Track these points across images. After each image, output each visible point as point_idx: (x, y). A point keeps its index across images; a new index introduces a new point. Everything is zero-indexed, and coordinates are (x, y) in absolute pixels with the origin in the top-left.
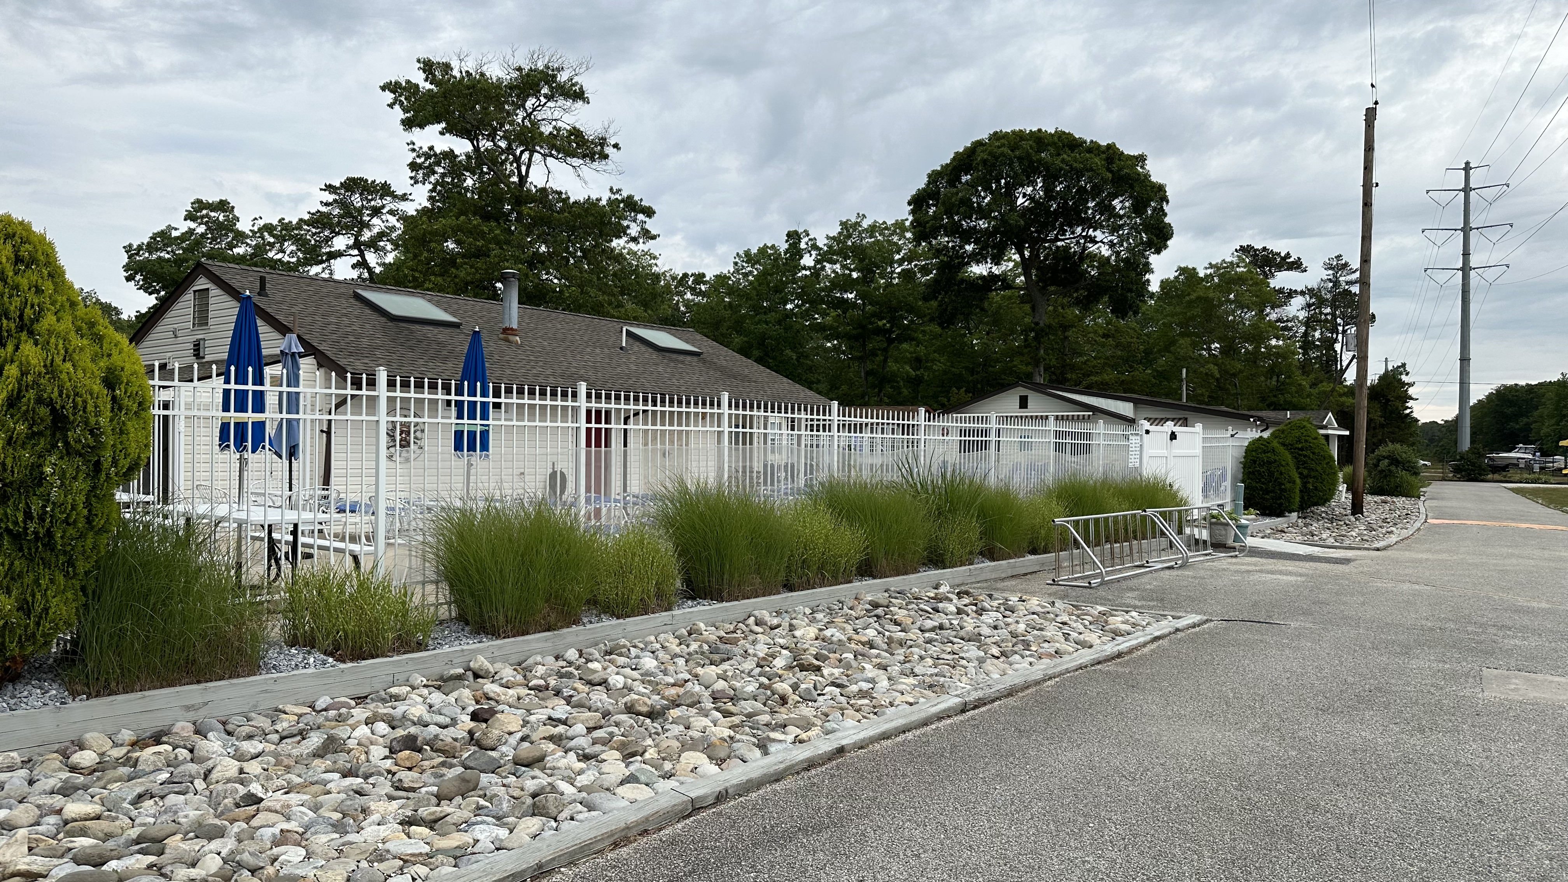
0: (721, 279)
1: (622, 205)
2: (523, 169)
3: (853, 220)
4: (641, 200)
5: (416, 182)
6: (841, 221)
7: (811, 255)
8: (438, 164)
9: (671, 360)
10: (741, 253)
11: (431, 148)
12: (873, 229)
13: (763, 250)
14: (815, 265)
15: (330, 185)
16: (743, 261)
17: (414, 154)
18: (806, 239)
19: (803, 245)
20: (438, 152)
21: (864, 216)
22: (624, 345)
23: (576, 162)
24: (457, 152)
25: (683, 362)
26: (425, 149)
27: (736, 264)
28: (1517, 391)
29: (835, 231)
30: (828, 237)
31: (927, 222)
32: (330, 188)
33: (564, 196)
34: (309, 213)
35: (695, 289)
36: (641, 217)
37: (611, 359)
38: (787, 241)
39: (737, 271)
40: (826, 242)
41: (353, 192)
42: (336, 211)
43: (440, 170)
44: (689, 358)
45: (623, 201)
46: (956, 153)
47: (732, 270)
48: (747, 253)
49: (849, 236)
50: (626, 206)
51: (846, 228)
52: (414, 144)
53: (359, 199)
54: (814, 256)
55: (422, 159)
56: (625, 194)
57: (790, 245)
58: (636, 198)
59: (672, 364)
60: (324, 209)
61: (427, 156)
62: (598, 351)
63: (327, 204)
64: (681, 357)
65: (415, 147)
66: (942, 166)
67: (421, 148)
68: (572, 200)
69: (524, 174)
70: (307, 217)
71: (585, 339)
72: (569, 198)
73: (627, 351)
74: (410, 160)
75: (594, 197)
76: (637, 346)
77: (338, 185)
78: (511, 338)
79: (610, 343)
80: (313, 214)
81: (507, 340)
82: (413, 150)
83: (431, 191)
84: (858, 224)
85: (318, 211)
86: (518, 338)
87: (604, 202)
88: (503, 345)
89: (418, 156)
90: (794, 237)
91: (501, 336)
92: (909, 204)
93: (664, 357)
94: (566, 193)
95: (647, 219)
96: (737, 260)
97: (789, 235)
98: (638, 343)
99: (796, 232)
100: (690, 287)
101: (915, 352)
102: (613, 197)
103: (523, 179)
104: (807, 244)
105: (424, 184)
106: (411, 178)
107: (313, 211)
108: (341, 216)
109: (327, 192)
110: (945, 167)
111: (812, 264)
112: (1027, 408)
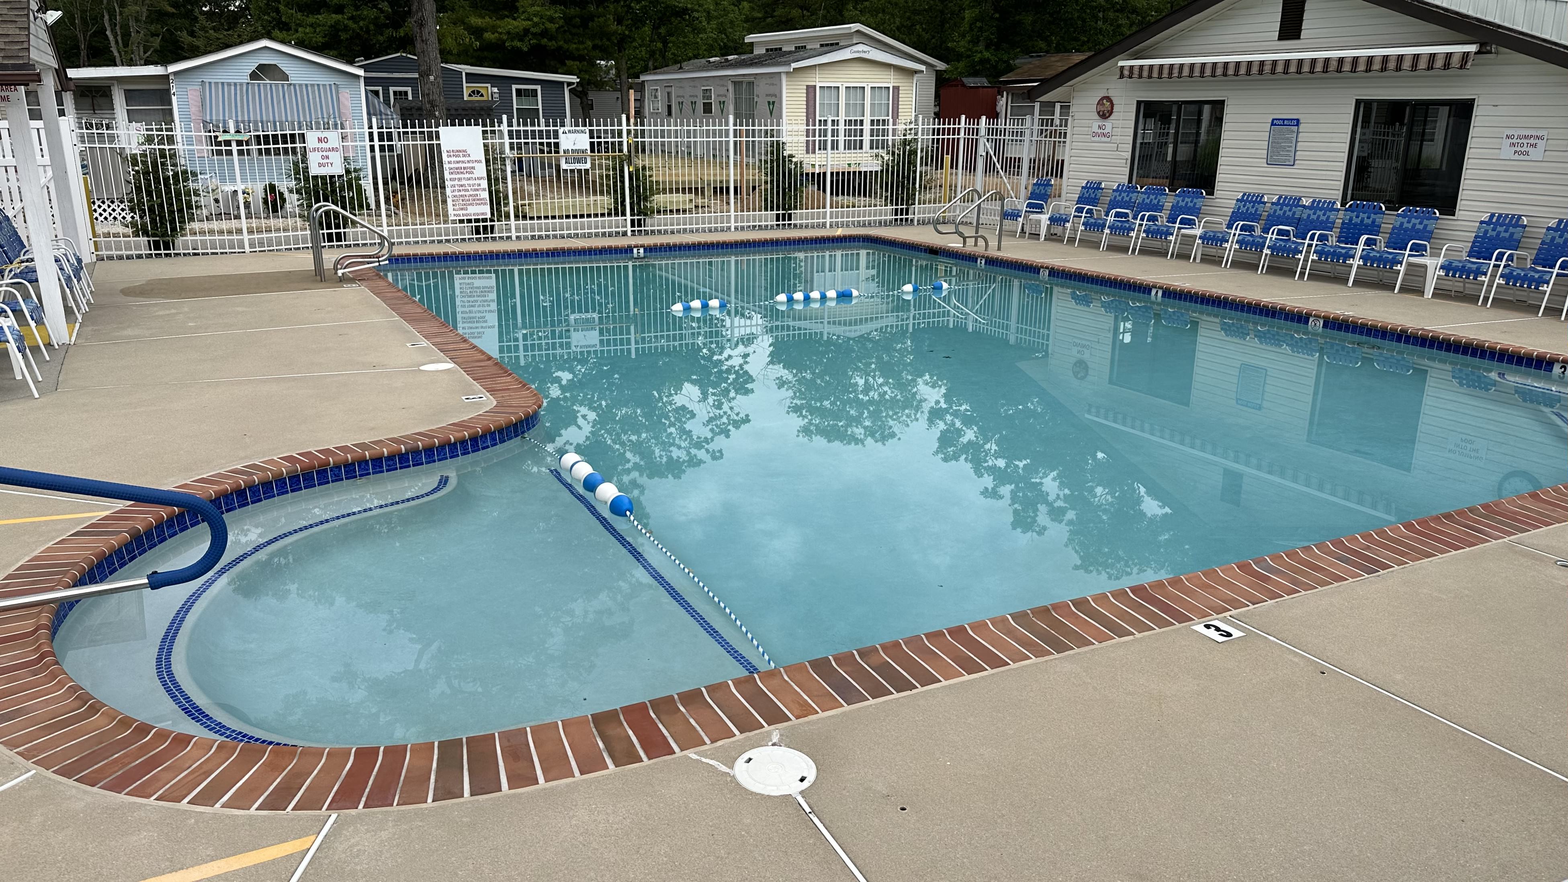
112: (1298, 37)
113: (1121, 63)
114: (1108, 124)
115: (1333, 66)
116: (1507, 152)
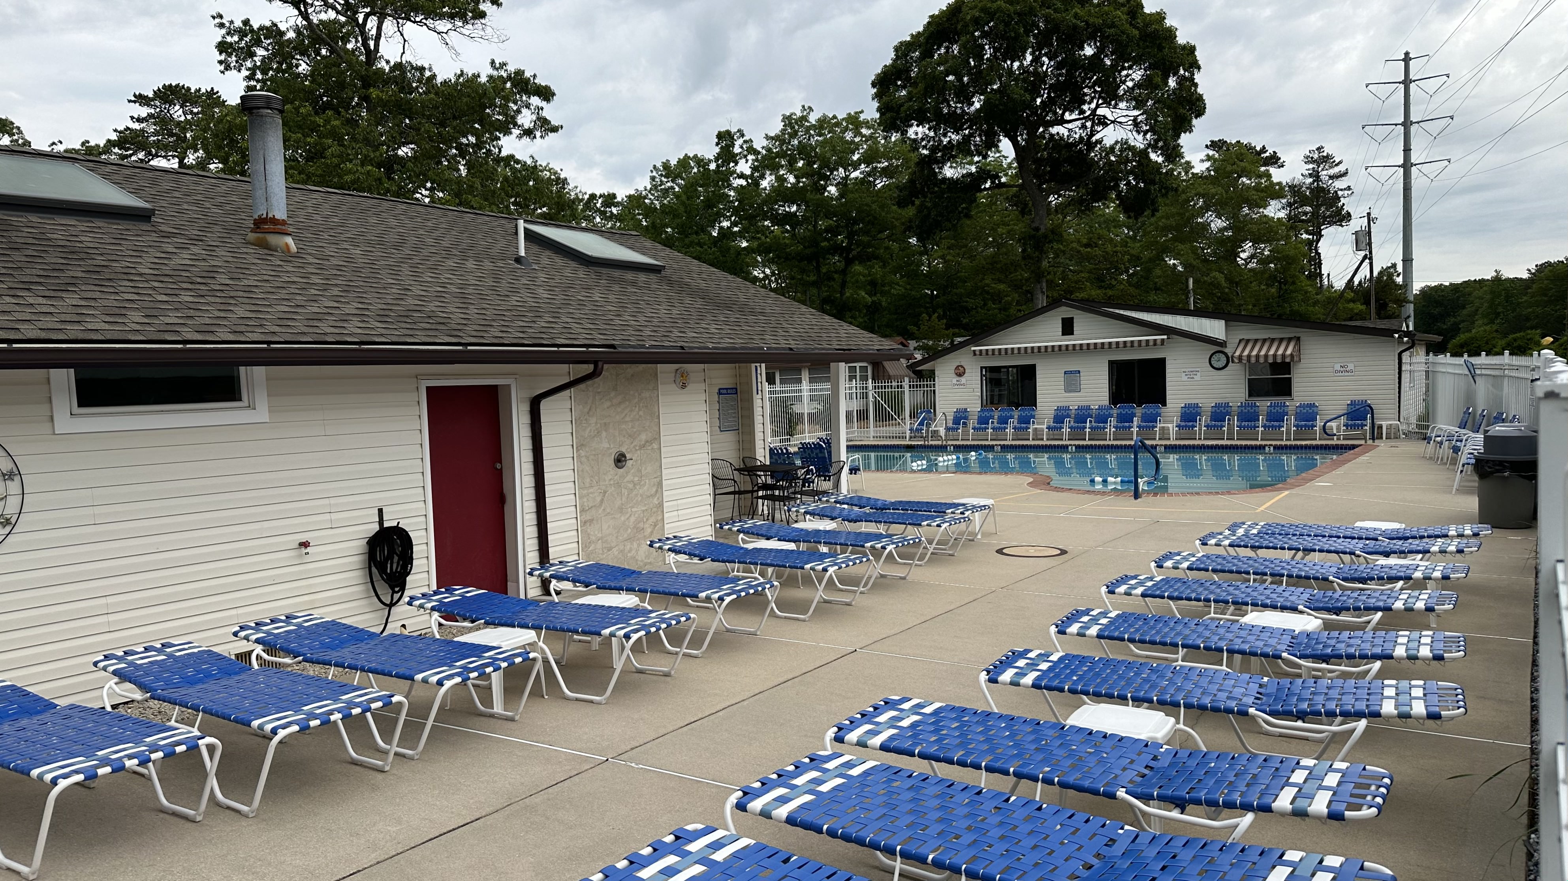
0: (636, 200)
1: (508, 85)
2: (372, 44)
3: (799, 114)
4: (535, 76)
5: (228, 68)
6: (783, 115)
7: (747, 161)
8: (258, 43)
9: (612, 280)
10: (659, 165)
11: (246, 22)
12: (823, 122)
13: (684, 162)
14: (752, 174)
15: (140, 95)
16: (661, 175)
17: (223, 31)
18: (740, 142)
19: (737, 150)
20: (256, 26)
21: (810, 108)
22: (522, 253)
23: (443, 25)
24: (283, 27)
25: (634, 284)
26: (238, 24)
27: (653, 179)
28: (1443, 291)
29: (776, 127)
30: (767, 137)
31: (902, 105)
32: (140, 99)
33: (428, 74)
34: (115, 131)
35: (605, 212)
36: (535, 101)
37: (497, 280)
38: (717, 144)
39: (655, 187)
40: (765, 143)
41: (172, 103)
42: (152, 129)
43: (261, 52)
44: (642, 277)
45: (509, 78)
46: (931, 17)
47: (649, 187)
48: (666, 166)
49: (794, 134)
50: (514, 85)
51: (790, 123)
52: (221, 17)
53: (181, 111)
54: (750, 162)
55: (236, 38)
56: (511, 68)
57: (721, 148)
58: (527, 74)
59: (616, 288)
60: (136, 126)
61: (242, 33)
62: (470, 264)
63: (139, 120)
64: (630, 276)
65: (224, 21)
66: (912, 35)
67: (232, 22)
68: (439, 80)
69: (372, 48)
70: (114, 137)
71: (445, 244)
72: (434, 76)
73: (530, 264)
74: (220, 39)
75: (470, 72)
76: (546, 257)
77: (151, 95)
78: (273, 239)
79: (495, 251)
80: (120, 132)
81: (264, 245)
82: (222, 25)
83: (249, 78)
84: (804, 118)
85: (128, 128)
86: (289, 240)
87: (483, 79)
88: (251, 254)
89: (228, 34)
90: (725, 138)
91: (252, 236)
92: (874, 85)
93: (599, 275)
94: (430, 69)
95: (544, 104)
96: (654, 174)
97: (720, 136)
98: (548, 253)
99: (728, 132)
100: (598, 210)
101: (869, 275)
102: (495, 73)
103: (372, 55)
104: (741, 147)
105: (239, 71)
106: (220, 62)
107: (121, 128)
108: (156, 133)
109: (137, 104)
110: (916, 37)
111: (748, 172)
112: (1072, 334)
113: (973, 348)
114: (963, 380)
115: (1099, 346)
116: (1185, 378)
